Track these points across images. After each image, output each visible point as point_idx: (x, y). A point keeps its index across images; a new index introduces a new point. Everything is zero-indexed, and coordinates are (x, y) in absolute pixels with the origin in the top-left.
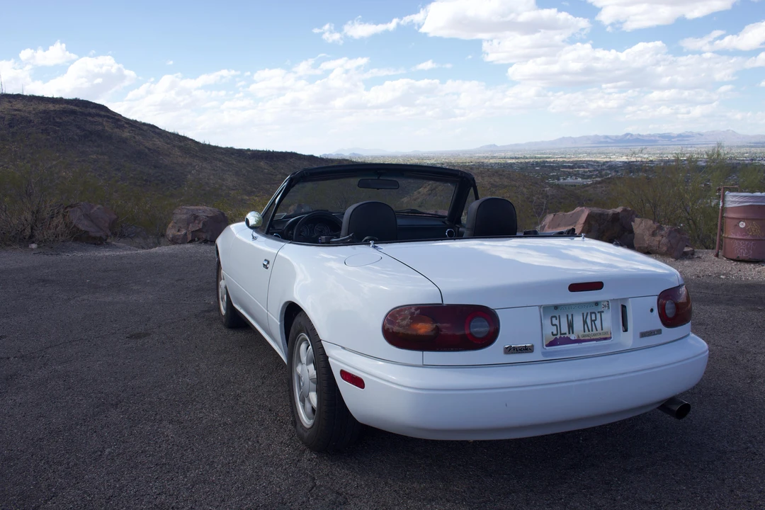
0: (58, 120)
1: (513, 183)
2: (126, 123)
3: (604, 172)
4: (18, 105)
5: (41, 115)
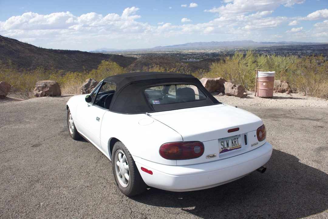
1: (169, 61)
3: (204, 57)
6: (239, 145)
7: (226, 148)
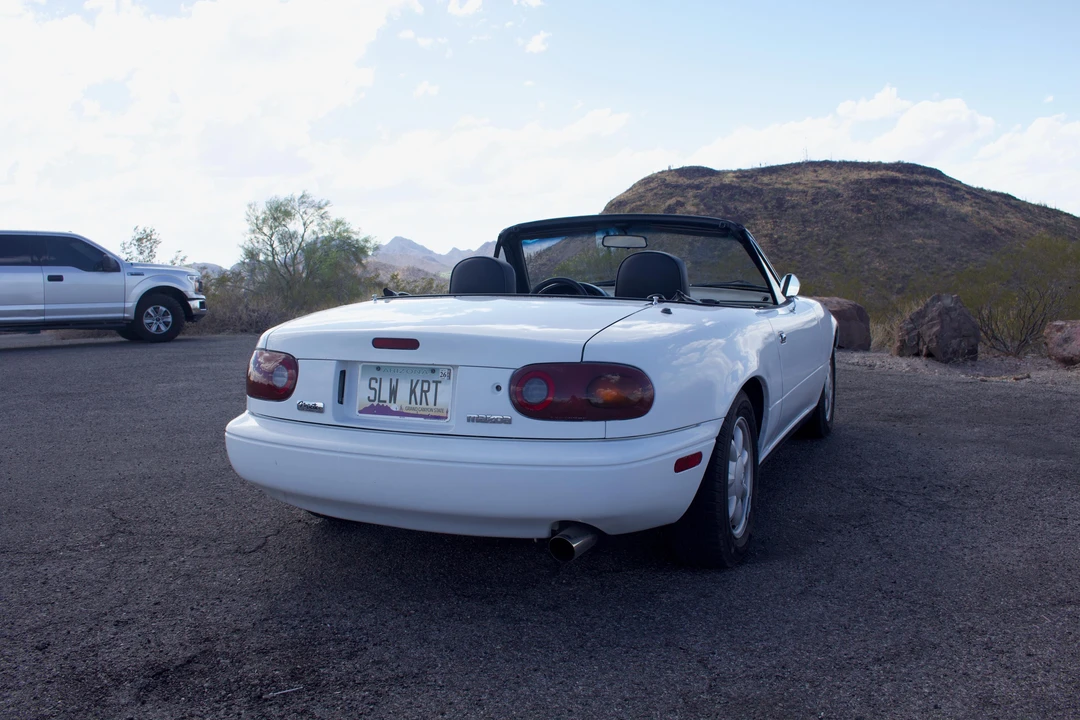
0: (873, 192)
2: (967, 193)
4: (825, 175)
5: (852, 186)
6: (438, 406)
7: (385, 404)
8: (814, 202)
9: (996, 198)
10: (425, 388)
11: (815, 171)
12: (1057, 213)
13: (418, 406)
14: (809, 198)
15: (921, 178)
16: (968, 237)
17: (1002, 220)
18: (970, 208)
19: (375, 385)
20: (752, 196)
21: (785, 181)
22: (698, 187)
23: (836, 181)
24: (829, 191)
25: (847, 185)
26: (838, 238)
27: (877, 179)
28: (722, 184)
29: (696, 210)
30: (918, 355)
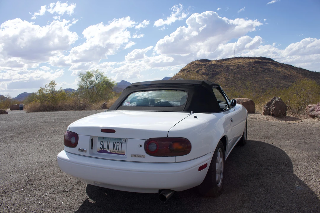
0: (253, 65)
2: (279, 65)
4: (240, 61)
5: (248, 64)
6: (122, 151)
7: (105, 150)
8: (237, 68)
9: (287, 66)
10: (118, 145)
11: (237, 60)
12: (304, 70)
13: (116, 150)
14: (236, 67)
15: (267, 61)
16: (280, 77)
17: (289, 72)
18: (280, 69)
19: (102, 143)
20: (220, 67)
21: (229, 63)
22: (205, 65)
23: (243, 62)
24: (241, 65)
25: (246, 63)
26: (244, 78)
27: (255, 62)
28: (212, 64)
29: (205, 71)
30: (269, 115)
